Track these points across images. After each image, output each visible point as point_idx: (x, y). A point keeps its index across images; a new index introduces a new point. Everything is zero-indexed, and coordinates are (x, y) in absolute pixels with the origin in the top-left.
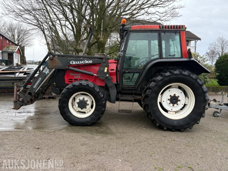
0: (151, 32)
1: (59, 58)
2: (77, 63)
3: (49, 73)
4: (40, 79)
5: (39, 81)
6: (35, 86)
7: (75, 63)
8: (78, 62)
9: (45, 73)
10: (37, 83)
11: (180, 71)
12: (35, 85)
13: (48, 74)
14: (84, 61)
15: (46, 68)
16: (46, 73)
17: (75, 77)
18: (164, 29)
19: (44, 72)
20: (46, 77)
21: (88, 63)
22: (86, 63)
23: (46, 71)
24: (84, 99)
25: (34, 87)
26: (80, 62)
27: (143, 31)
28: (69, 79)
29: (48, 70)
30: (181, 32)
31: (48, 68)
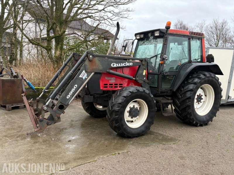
0: (184, 37)
1: (100, 60)
2: (118, 66)
3: (87, 77)
4: (75, 87)
5: (74, 89)
6: (69, 96)
7: (116, 65)
8: (120, 64)
9: (82, 78)
10: (71, 92)
11: (210, 74)
12: (69, 94)
13: (86, 79)
14: (125, 64)
15: (84, 71)
16: (84, 78)
17: (110, 81)
18: (192, 35)
19: (80, 76)
20: (83, 82)
21: (129, 65)
22: (127, 65)
23: (83, 76)
24: (134, 106)
25: (67, 98)
26: (121, 65)
27: (178, 35)
28: (105, 84)
29: (86, 74)
30: (202, 39)
31: (86, 72)
